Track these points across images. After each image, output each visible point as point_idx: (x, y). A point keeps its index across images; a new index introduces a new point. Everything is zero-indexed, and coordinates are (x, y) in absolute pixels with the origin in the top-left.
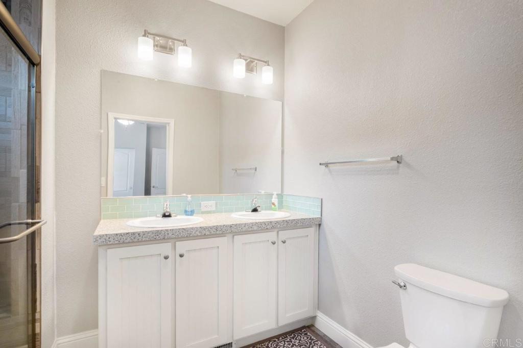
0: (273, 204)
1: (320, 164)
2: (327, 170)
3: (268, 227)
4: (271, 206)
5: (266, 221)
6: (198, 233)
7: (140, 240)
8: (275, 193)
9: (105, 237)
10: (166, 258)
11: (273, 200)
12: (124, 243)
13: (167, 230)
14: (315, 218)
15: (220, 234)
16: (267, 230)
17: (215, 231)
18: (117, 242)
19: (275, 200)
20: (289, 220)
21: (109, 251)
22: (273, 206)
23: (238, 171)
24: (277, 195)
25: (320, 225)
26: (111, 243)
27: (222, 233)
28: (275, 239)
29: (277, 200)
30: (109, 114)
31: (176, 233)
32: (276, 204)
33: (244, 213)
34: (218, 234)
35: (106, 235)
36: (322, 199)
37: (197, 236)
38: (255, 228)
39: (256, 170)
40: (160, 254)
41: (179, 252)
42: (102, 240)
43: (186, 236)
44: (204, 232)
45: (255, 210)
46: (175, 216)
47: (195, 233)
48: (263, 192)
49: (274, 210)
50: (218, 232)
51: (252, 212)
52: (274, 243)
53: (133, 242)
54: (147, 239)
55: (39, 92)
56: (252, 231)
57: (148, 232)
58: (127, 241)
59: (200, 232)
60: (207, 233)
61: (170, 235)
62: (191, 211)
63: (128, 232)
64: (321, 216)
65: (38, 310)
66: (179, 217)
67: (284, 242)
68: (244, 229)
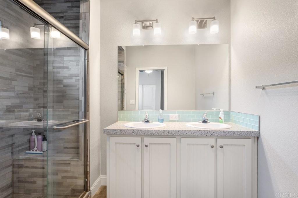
0: (220, 118)
1: (256, 87)
2: (264, 91)
3: (207, 134)
4: (218, 120)
5: (206, 130)
6: (156, 133)
7: (124, 134)
8: (222, 110)
9: (108, 130)
10: (138, 146)
11: (220, 115)
12: (117, 134)
13: (138, 130)
14: (253, 132)
15: (170, 136)
16: (206, 137)
17: (168, 133)
18: (114, 134)
19: (221, 115)
20: (226, 131)
21: (111, 138)
22: (220, 120)
23: (204, 95)
24: (223, 111)
25: (258, 138)
26: (111, 134)
27: (172, 135)
28: (213, 144)
29: (223, 115)
30: (137, 68)
31: (143, 132)
32: (223, 118)
33: (197, 123)
34: (169, 136)
35: (109, 129)
36: (259, 117)
37: (156, 135)
38: (197, 134)
39: (214, 94)
40: (135, 143)
41: (145, 143)
42: (107, 132)
43: (149, 134)
44: (160, 134)
45: (205, 122)
46: (152, 122)
47: (155, 133)
48: (215, 109)
49: (220, 123)
50: (170, 134)
51: (202, 122)
52: (212, 147)
53: (121, 135)
54: (128, 134)
55: (88, 62)
56: (194, 136)
57: (129, 130)
58: (118, 134)
59: (158, 133)
60: (163, 134)
61: (140, 133)
62: (162, 120)
63: (118, 129)
64: (259, 130)
65: (88, 161)
66: (154, 123)
67: (221, 147)
68: (188, 134)
